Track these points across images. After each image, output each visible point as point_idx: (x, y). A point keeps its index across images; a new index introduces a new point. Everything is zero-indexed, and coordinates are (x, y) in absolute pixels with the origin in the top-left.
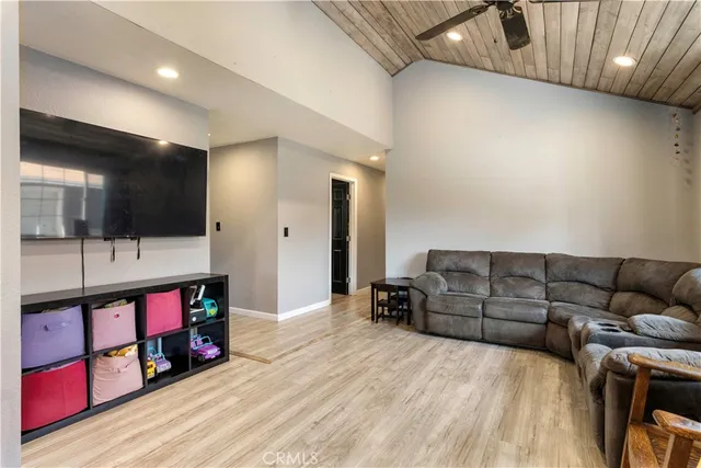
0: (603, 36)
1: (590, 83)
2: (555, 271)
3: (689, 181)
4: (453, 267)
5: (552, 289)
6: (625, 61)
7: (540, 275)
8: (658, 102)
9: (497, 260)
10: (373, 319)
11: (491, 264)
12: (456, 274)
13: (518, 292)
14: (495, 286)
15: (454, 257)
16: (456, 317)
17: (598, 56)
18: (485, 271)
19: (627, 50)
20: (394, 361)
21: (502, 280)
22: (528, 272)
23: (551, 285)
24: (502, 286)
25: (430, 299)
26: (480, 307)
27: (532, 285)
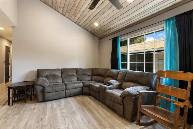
0: (97, 16)
1: (85, 27)
2: (79, 73)
3: (99, 53)
4: (49, 75)
5: (79, 77)
6: (96, 24)
7: (75, 74)
8: (95, 36)
9: (63, 71)
10: (9, 104)
11: (62, 73)
12: (50, 77)
13: (71, 80)
14: (64, 79)
15: (49, 72)
16: (56, 93)
17: (92, 21)
18: (60, 75)
19: (99, 22)
20: (42, 120)
21: (65, 77)
22: (72, 74)
23: (78, 76)
24: (66, 79)
25: (46, 88)
26: (65, 87)
27: (74, 77)
